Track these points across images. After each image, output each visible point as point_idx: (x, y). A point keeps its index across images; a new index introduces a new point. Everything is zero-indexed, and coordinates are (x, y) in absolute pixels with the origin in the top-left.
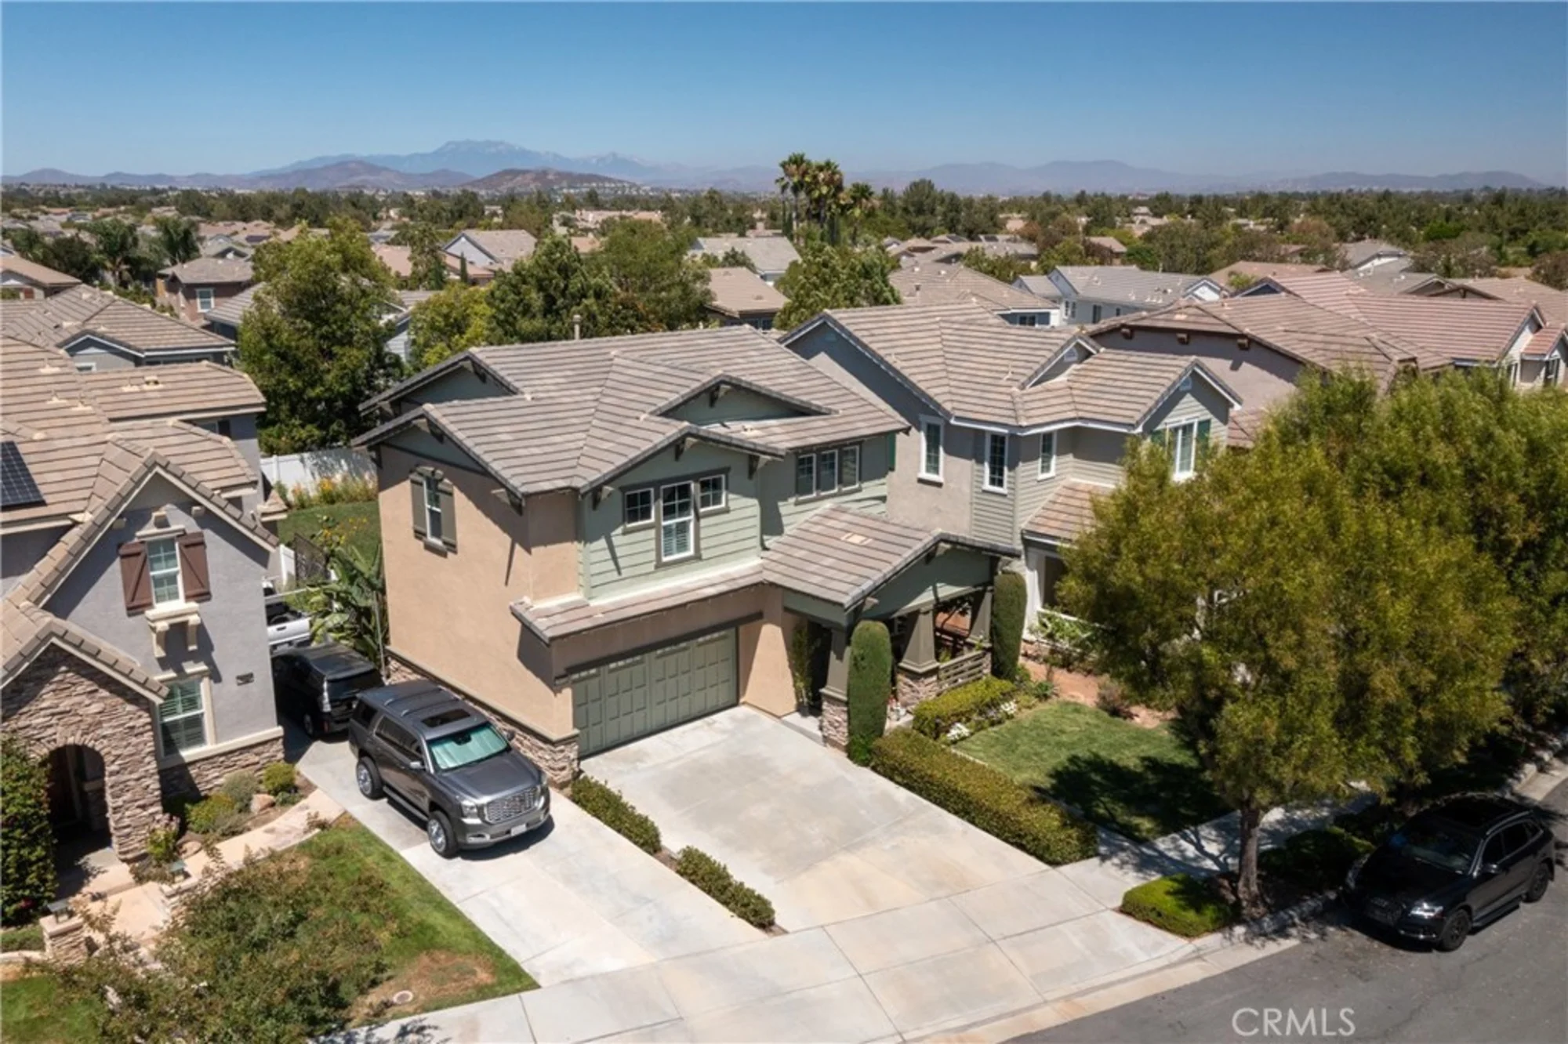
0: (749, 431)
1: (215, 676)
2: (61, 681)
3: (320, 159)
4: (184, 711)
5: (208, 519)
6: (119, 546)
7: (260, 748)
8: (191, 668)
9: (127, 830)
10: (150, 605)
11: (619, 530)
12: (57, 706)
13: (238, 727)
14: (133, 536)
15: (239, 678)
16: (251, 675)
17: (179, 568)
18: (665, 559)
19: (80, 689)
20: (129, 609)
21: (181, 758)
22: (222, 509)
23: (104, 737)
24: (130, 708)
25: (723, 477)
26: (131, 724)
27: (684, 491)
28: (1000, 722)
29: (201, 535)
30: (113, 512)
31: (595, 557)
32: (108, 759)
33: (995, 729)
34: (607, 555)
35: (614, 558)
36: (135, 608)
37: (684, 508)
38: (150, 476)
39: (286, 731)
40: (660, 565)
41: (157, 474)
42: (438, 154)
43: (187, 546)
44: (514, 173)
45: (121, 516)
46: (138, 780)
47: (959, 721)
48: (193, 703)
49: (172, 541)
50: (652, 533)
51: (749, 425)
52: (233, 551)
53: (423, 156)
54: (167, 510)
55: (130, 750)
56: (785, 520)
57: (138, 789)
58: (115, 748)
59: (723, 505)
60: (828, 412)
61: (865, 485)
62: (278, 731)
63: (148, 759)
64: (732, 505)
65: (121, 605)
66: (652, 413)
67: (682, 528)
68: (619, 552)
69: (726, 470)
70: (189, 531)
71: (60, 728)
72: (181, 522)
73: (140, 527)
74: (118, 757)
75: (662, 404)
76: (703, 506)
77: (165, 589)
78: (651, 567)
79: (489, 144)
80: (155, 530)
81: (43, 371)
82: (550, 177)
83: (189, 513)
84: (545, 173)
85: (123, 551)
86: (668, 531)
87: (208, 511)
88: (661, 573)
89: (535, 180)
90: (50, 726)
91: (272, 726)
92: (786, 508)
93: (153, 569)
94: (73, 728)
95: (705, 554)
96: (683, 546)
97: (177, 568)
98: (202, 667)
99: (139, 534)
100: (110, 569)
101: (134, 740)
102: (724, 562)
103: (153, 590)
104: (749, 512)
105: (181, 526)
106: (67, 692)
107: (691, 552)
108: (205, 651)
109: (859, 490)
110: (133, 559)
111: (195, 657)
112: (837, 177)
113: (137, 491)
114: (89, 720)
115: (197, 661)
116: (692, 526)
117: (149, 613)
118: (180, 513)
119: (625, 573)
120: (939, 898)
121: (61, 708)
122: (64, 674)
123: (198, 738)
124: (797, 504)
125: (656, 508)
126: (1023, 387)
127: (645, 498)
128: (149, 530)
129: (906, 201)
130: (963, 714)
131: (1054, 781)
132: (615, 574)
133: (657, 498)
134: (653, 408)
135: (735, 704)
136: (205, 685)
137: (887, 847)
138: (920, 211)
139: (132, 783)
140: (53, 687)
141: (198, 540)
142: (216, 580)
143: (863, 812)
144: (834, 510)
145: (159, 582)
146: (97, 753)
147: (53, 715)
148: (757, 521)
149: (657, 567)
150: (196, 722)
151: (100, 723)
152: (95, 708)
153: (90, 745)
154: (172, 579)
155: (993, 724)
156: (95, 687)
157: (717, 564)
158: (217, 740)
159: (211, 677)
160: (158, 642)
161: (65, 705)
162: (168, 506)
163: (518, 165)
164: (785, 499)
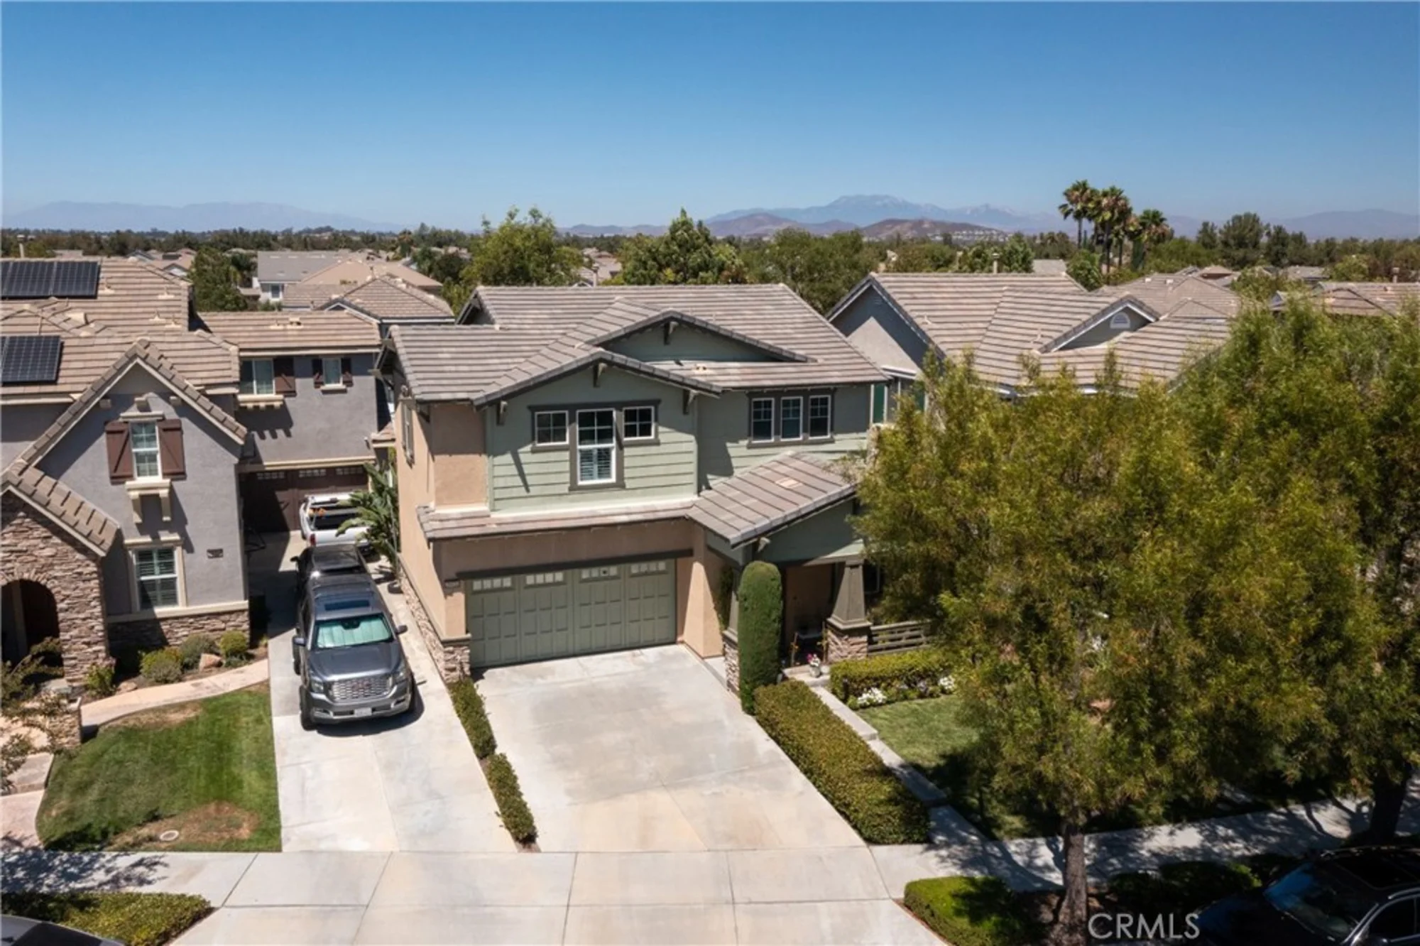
0: (701, 371)
1: (188, 546)
2: (20, 525)
3: (735, 212)
4: (161, 573)
5: (183, 409)
6: (106, 423)
7: (227, 617)
8: (166, 537)
9: (73, 662)
10: (131, 477)
11: (528, 448)
12: (16, 545)
13: (207, 595)
14: (118, 417)
15: (209, 551)
16: (221, 551)
17: (158, 448)
18: (580, 483)
19: (36, 534)
20: (112, 478)
21: (154, 614)
22: (195, 401)
23: (55, 578)
24: (79, 556)
25: (653, 408)
26: (79, 570)
27: (606, 418)
28: (931, 695)
29: (180, 422)
30: (97, 393)
31: (498, 471)
32: (58, 597)
33: (921, 701)
34: (514, 470)
35: (522, 474)
36: (117, 479)
37: (605, 436)
38: (130, 366)
39: (250, 604)
40: (574, 488)
41: (137, 365)
42: (831, 207)
43: (165, 430)
44: (894, 222)
45: (105, 397)
46: (84, 619)
47: (878, 686)
48: (169, 567)
49: (153, 424)
50: (566, 455)
51: (701, 364)
52: (207, 440)
53: (819, 209)
54: (151, 397)
55: (78, 593)
56: (735, 462)
57: (84, 628)
58: (65, 588)
59: (652, 437)
60: (804, 360)
61: (838, 437)
62: (244, 604)
63: (93, 604)
64: (662, 438)
65: (105, 473)
66: (588, 343)
67: (604, 456)
68: (527, 469)
69: (656, 403)
70: (167, 417)
71: (17, 564)
72: (160, 408)
73: (126, 408)
74: (68, 596)
75: (601, 334)
76: (627, 435)
77: (146, 466)
78: (565, 489)
79: (874, 198)
80: (138, 413)
81: (160, 297)
82: (926, 226)
83: (168, 401)
84: (921, 222)
85: (109, 428)
86: (586, 456)
87: (183, 401)
88: (576, 496)
89: (912, 229)
90: (9, 561)
91: (237, 599)
92: (737, 450)
93: (136, 446)
94: (29, 566)
95: (629, 484)
96: (604, 471)
97: (156, 448)
98: (176, 537)
99: (123, 415)
100: (97, 442)
101: (81, 585)
102: (653, 494)
103: (135, 465)
104: (684, 447)
105: (160, 412)
106: (25, 535)
107: (613, 479)
108: (179, 523)
109: (832, 441)
110: (117, 436)
111: (169, 527)
112: (1121, 203)
113: (119, 378)
114: (43, 561)
115: (172, 531)
116: (613, 454)
117: (129, 483)
118: (161, 401)
119: (533, 490)
120: (717, 851)
121: (19, 548)
122: (21, 519)
123: (171, 599)
124: (750, 447)
125: (572, 431)
126: (1046, 349)
127: (560, 420)
128: (133, 412)
129: (1226, 234)
130: (883, 679)
131: (942, 762)
132: (522, 491)
133: (572, 421)
134: (592, 338)
135: (674, 642)
136: (178, 553)
137: (707, 792)
138: (1241, 244)
139: (78, 622)
140: (13, 528)
141: (177, 426)
142: (190, 464)
143: (712, 756)
144: (792, 457)
145: (140, 458)
146: (48, 591)
147: (12, 552)
148: (693, 458)
149: (571, 489)
150: (170, 584)
151: (52, 565)
152: (48, 552)
153: (43, 582)
154: (152, 458)
155: (922, 696)
156: (48, 534)
157: (644, 495)
158: (188, 603)
159: (184, 547)
160: (135, 509)
161: (23, 545)
162: (151, 394)
163: (899, 216)
164: (736, 441)
